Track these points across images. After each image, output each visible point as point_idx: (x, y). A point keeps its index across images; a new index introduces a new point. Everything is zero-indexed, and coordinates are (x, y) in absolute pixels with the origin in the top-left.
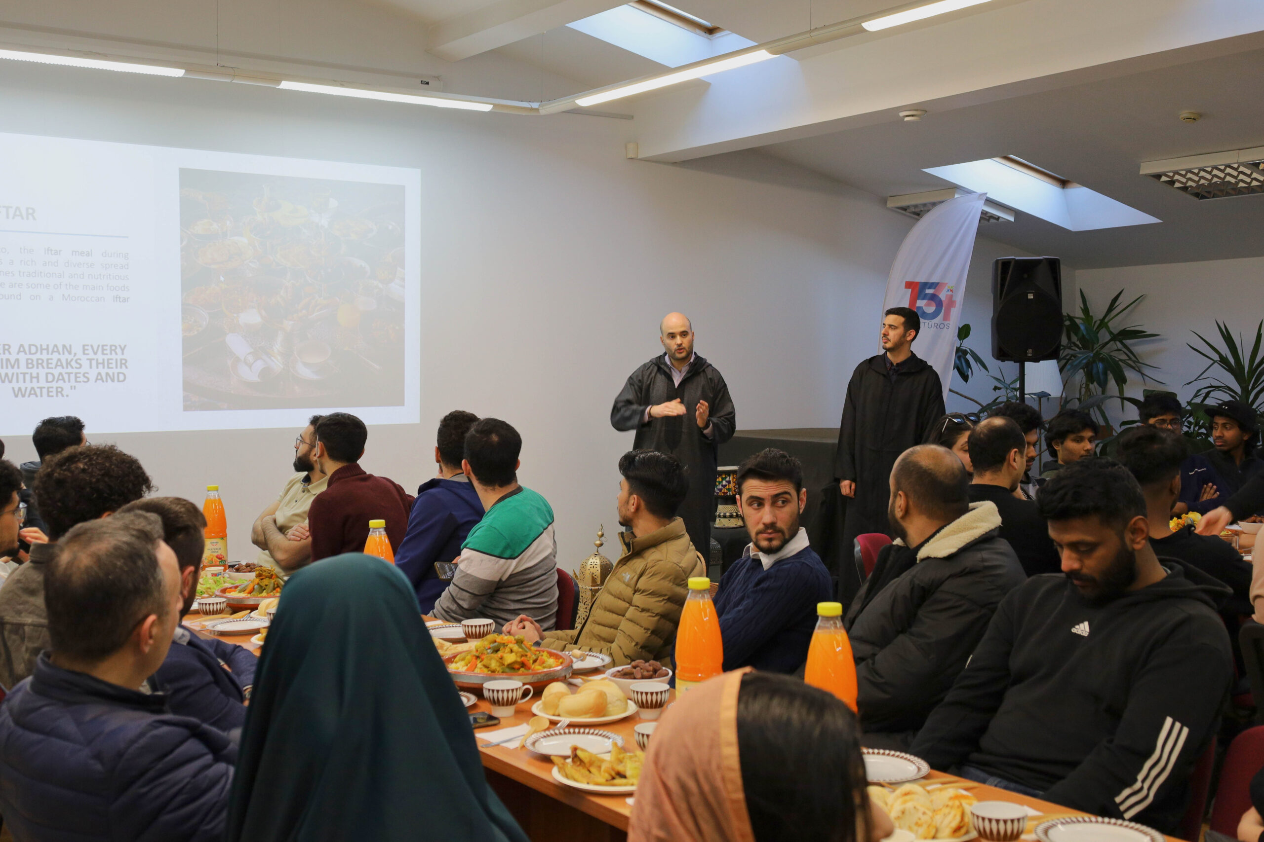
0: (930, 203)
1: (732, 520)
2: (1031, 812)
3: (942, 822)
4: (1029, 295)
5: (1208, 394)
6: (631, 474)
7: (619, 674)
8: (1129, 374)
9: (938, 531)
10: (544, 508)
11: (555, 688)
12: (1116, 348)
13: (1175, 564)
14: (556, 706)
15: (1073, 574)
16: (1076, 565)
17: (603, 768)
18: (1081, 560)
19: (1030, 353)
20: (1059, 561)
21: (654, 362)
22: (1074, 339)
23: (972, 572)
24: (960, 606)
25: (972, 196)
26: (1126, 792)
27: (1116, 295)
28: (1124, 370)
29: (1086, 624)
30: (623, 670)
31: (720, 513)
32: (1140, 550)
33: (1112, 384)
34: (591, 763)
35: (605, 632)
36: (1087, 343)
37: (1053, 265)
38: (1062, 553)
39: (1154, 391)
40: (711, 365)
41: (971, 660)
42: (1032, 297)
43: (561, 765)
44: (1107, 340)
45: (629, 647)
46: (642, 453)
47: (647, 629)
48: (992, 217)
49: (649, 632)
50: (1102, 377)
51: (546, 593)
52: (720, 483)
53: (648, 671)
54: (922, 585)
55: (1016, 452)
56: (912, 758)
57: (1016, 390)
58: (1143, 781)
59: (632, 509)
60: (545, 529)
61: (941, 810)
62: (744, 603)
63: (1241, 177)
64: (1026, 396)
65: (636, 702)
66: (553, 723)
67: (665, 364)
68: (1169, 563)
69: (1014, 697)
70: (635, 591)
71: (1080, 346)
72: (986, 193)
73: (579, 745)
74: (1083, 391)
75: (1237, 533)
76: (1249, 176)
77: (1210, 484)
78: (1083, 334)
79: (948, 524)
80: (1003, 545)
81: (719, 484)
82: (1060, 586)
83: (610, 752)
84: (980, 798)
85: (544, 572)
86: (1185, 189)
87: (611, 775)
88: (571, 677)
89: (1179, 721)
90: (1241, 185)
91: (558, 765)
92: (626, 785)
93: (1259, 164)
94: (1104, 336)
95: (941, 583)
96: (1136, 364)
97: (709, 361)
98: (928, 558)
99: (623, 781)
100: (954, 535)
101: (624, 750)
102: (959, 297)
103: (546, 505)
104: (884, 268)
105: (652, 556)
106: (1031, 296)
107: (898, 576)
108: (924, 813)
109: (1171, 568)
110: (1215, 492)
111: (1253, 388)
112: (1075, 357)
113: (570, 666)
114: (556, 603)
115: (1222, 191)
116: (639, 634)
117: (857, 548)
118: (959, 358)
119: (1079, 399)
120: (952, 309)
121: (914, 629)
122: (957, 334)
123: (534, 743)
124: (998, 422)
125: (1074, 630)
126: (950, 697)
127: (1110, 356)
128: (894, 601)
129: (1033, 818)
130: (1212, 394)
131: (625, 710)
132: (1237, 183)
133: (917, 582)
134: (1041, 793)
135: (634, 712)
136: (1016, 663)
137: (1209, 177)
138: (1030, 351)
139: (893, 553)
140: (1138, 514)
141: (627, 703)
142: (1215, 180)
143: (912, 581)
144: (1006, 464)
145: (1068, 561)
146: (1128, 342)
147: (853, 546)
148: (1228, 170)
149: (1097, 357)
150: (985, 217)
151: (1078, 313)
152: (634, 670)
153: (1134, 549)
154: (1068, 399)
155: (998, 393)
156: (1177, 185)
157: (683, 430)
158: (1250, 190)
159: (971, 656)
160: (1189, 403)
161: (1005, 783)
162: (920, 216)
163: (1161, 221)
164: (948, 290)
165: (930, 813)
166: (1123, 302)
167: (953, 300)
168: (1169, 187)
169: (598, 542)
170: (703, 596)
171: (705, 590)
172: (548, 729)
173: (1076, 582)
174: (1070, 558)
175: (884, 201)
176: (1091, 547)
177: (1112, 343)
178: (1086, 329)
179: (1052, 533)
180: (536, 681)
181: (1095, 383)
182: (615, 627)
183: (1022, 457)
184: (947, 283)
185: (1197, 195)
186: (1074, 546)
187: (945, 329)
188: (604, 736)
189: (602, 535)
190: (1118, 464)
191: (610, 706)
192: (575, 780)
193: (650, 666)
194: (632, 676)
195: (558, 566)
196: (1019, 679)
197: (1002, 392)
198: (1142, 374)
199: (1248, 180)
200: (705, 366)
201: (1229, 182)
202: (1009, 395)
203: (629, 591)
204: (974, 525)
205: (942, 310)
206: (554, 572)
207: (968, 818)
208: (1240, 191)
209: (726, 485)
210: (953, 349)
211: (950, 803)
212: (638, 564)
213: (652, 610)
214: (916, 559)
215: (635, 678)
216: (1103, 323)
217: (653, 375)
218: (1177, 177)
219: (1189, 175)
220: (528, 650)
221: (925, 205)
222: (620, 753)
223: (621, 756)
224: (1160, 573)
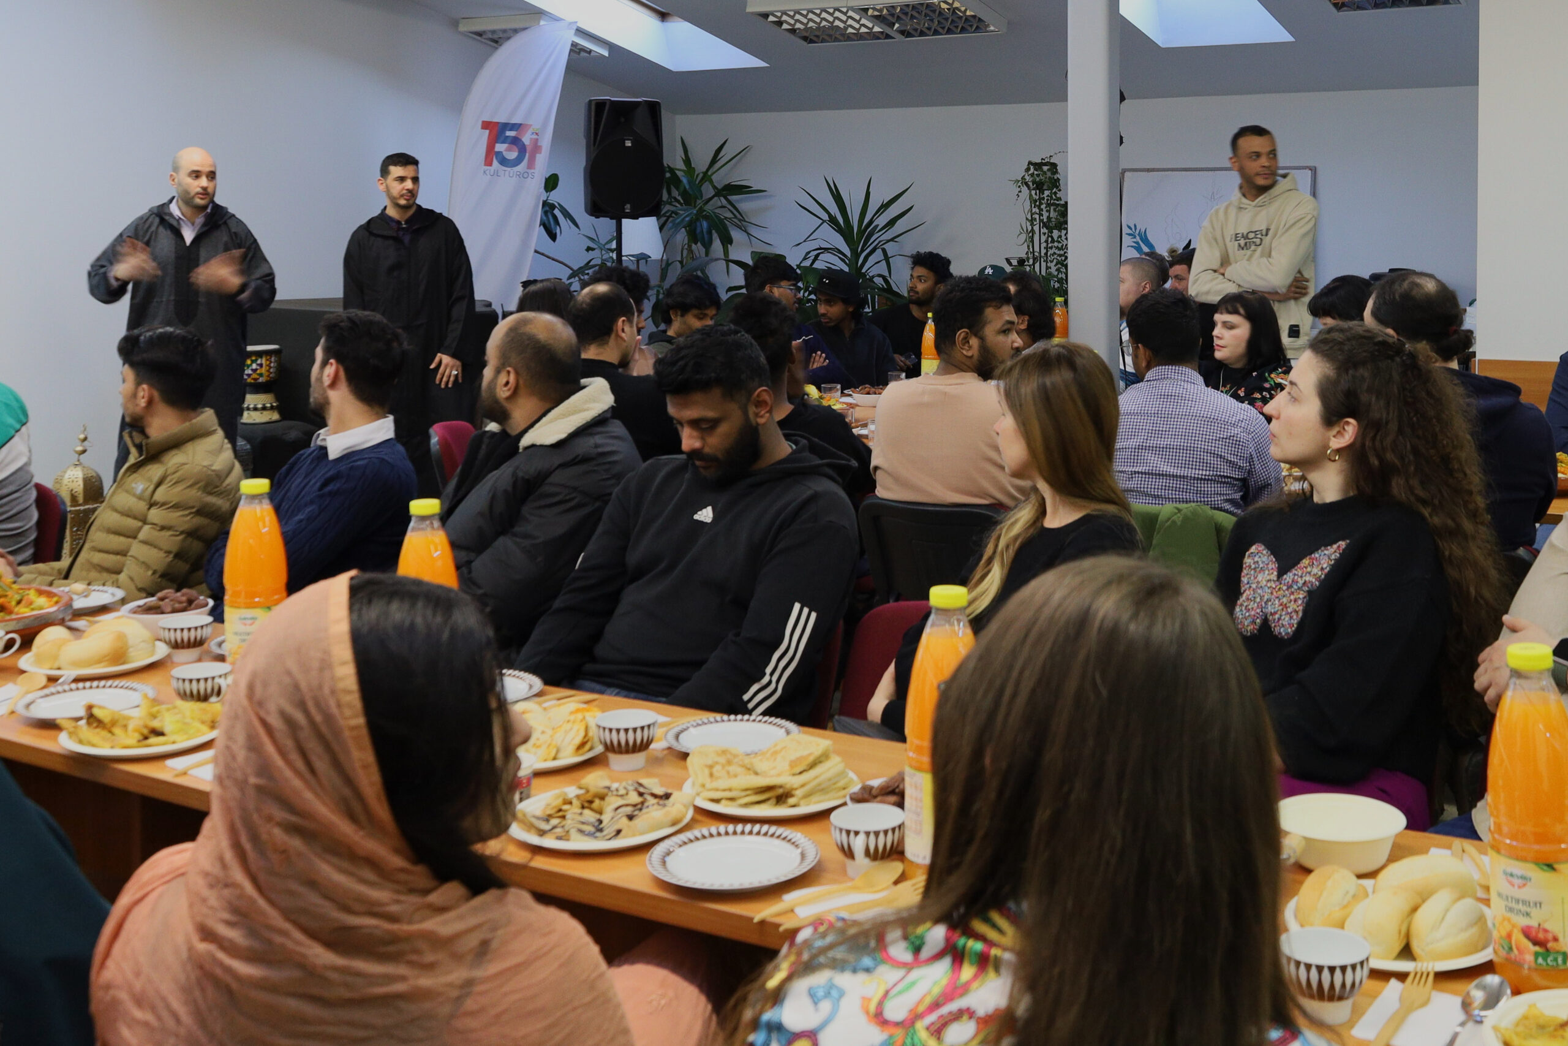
0: (510, 29)
1: (265, 413)
2: (661, 719)
3: (563, 741)
4: (626, 142)
5: (817, 257)
6: (136, 358)
7: (140, 609)
8: (736, 234)
9: (544, 414)
10: (14, 404)
11: (50, 636)
12: (720, 204)
13: (799, 439)
14: (55, 657)
15: (694, 454)
16: (697, 444)
17: (131, 727)
18: (703, 439)
19: (628, 208)
20: (679, 441)
21: (156, 211)
22: (675, 193)
23: (585, 460)
24: (573, 499)
25: (558, 24)
26: (755, 688)
27: (719, 146)
28: (730, 229)
29: (709, 509)
30: (145, 604)
31: (249, 405)
32: (764, 424)
33: (717, 245)
34: (114, 723)
35: (110, 560)
36: (689, 199)
37: (654, 109)
38: (682, 431)
39: (762, 253)
40: (234, 215)
41: (583, 558)
42: (630, 145)
43: (72, 730)
44: (710, 196)
45: (145, 577)
46: (148, 331)
47: (168, 552)
48: (583, 50)
49: (171, 556)
50: (706, 236)
51: (18, 516)
52: (248, 366)
53: (180, 602)
54: (527, 477)
55: (624, 321)
56: (522, 674)
57: (612, 251)
58: (772, 674)
59: (143, 403)
60: (17, 431)
61: (560, 726)
62: (306, 512)
63: (850, 22)
64: (624, 258)
65: (168, 643)
66: (53, 680)
67: (171, 215)
68: (794, 438)
69: (633, 596)
70: (151, 505)
71: (682, 201)
72: (576, 22)
73: (94, 702)
74: (685, 253)
75: (852, 406)
76: (858, 22)
77: (819, 353)
78: (685, 188)
79: (556, 406)
80: (617, 428)
81: (248, 368)
82: (682, 468)
83: (138, 706)
84: (604, 710)
85: (18, 488)
86: (793, 31)
87: (142, 734)
88: (71, 620)
89: (808, 607)
90: (850, 30)
91: (67, 729)
92: (164, 744)
93: (868, 9)
94: (708, 191)
95: (549, 473)
96: (742, 223)
97: (231, 210)
98: (533, 446)
99: (161, 739)
100: (563, 418)
101: (155, 701)
102: (546, 141)
103: (17, 400)
104: (456, 104)
105: (174, 459)
106: (628, 144)
107: (496, 468)
108: (543, 732)
109: (796, 443)
110: (825, 360)
111: (863, 251)
112: (676, 214)
113: (69, 605)
114: (34, 528)
115: (830, 36)
116: (157, 558)
117: (434, 440)
118: (545, 213)
119: (681, 262)
120: (538, 156)
121: (517, 529)
122: (543, 185)
123: (28, 706)
124: (602, 288)
125: (696, 517)
126: (557, 604)
127: (714, 213)
128: (493, 499)
129: (663, 725)
130: (821, 257)
131: (153, 653)
132: (846, 28)
133: (520, 474)
134: (664, 699)
135: (164, 655)
136: (633, 557)
137: (818, 20)
138: (628, 206)
139: (486, 440)
140: (762, 386)
141: (154, 646)
142: (824, 23)
143: (514, 474)
144: (613, 336)
145: (689, 440)
146: (733, 198)
147: (428, 437)
148: (837, 14)
149: (701, 214)
150: (575, 49)
151: (679, 164)
152: (161, 603)
153: (758, 424)
154: (670, 262)
155: (591, 254)
156: (785, 26)
157: (200, 300)
158: (859, 36)
159: (583, 554)
160: (798, 266)
161: (625, 693)
162: (499, 44)
163: (767, 65)
164: (533, 133)
165: (549, 732)
166: (727, 153)
167: (539, 144)
168: (776, 28)
169: (80, 448)
170: (261, 502)
171: (261, 495)
172: (44, 687)
173: (698, 463)
174: (691, 437)
175: (455, 23)
176: (713, 424)
177: (716, 198)
178: (689, 182)
179: (671, 410)
180: (22, 628)
181: (699, 244)
182: (123, 553)
183: (631, 327)
184: (531, 125)
185: (805, 39)
186: (695, 423)
187: (529, 178)
188: (126, 688)
189: (85, 439)
190: (740, 332)
191: (131, 650)
192: (93, 745)
193: (183, 595)
194: (159, 611)
195: (37, 479)
196: (638, 574)
197: (596, 254)
198: (748, 234)
199: (857, 26)
200: (226, 218)
201: (837, 27)
202: (604, 258)
203: (142, 506)
204: (586, 406)
205: (525, 157)
206: (30, 489)
207: (593, 732)
208: (849, 38)
209: (256, 370)
210: (539, 203)
211: (572, 718)
212: (155, 471)
213: (174, 527)
214: (518, 448)
215: (163, 613)
216: (706, 177)
217: (153, 228)
218: (785, 18)
219: (798, 17)
220: (7, 589)
221: (505, 31)
222: (153, 706)
223: (155, 709)
224: (783, 448)
